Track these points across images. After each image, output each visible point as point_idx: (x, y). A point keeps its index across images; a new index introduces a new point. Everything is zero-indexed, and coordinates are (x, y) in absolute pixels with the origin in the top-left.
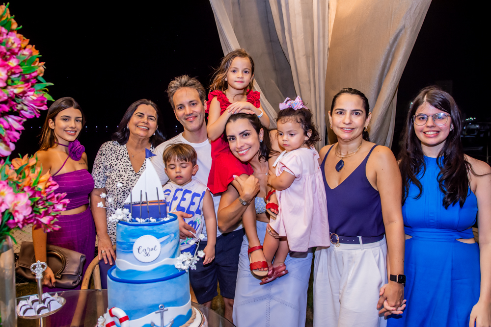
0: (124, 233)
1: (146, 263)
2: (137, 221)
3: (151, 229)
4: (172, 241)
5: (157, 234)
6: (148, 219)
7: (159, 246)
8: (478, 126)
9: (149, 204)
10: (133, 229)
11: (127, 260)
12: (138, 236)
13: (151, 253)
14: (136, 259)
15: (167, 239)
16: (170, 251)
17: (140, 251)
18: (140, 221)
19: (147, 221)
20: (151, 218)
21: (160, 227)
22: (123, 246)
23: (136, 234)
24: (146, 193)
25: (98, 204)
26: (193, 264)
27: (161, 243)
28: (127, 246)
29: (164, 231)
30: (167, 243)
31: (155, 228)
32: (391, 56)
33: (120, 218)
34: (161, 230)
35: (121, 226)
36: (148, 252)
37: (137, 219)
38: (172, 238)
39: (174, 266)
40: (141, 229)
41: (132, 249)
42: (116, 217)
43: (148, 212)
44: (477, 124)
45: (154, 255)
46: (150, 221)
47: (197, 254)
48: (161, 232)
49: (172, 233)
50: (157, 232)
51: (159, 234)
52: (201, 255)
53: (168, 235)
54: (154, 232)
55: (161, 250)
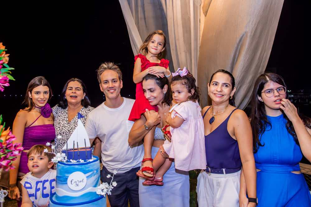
0: (62, 170)
1: (76, 191)
2: (71, 162)
3: (80, 168)
4: (94, 175)
5: (84, 170)
6: (78, 160)
7: (85, 179)
8: (292, 96)
9: (79, 150)
10: (67, 168)
11: (63, 189)
12: (71, 172)
13: (80, 184)
14: (71, 189)
15: (91, 174)
16: (93, 183)
17: (72, 183)
18: (73, 162)
19: (78, 162)
21: (86, 166)
22: (61, 179)
23: (70, 171)
24: (77, 142)
25: (45, 150)
26: (109, 191)
27: (87, 177)
28: (63, 179)
29: (89, 169)
30: (91, 177)
31: (83, 166)
32: (238, 51)
33: (59, 160)
34: (88, 168)
35: (59, 165)
36: (77, 183)
37: (71, 160)
38: (94, 174)
39: (96, 193)
40: (73, 167)
41: (67, 181)
42: (56, 159)
43: (79, 155)
44: (292, 94)
45: (82, 185)
46: (80, 162)
47: (112, 184)
48: (87, 169)
49: (95, 170)
51: (86, 171)
52: (115, 185)
53: (92, 171)
54: (82, 169)
55: (87, 181)
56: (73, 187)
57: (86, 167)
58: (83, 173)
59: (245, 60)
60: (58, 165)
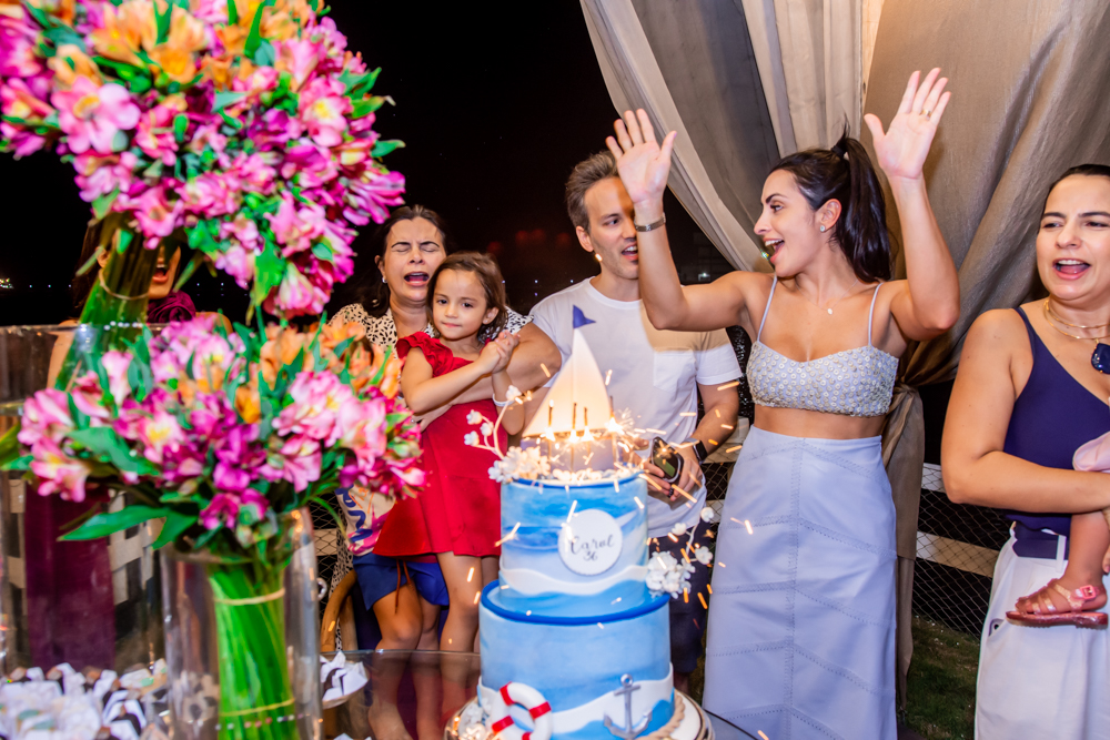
1: (589, 576)
2: (555, 479)
3: (600, 496)
4: (640, 524)
5: (613, 506)
6: (581, 472)
7: (618, 534)
10: (556, 496)
11: (539, 571)
13: (600, 552)
14: (570, 570)
15: (632, 520)
16: (636, 549)
17: (576, 547)
18: (564, 477)
19: (582, 477)
20: (588, 471)
22: (529, 537)
23: (564, 508)
24: (585, 409)
25: (467, 437)
26: (683, 580)
27: (623, 528)
28: (541, 537)
29: (626, 501)
30: (633, 528)
31: (607, 492)
34: (620, 498)
36: (592, 549)
39: (645, 584)
41: (556, 543)
46: (587, 478)
48: (620, 503)
50: (612, 502)
51: (617, 508)
52: (703, 557)
54: (607, 502)
55: (623, 544)
56: (578, 562)
58: (610, 513)
59: (1060, 124)
60: (510, 488)
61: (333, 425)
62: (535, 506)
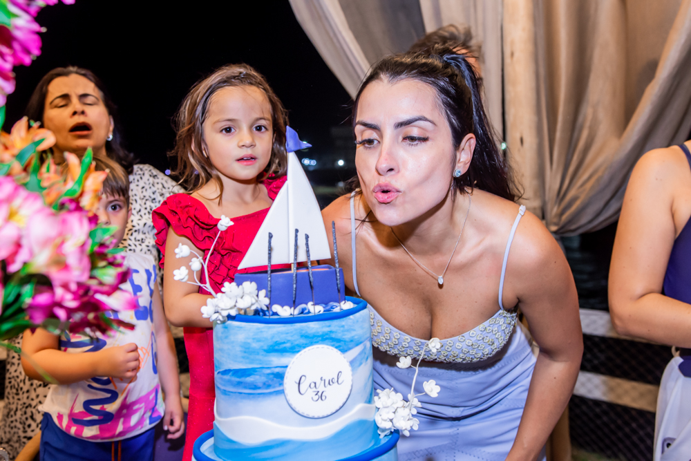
1: (318, 418)
2: (275, 314)
4: (367, 358)
5: (339, 340)
6: (303, 306)
10: (278, 333)
11: (264, 416)
12: (294, 350)
13: (329, 391)
15: (360, 354)
16: (365, 385)
17: (304, 387)
18: (285, 311)
19: (302, 311)
20: (310, 304)
21: (343, 322)
23: (288, 345)
25: (176, 272)
26: (411, 416)
27: (352, 363)
28: (263, 379)
29: (353, 333)
30: (361, 364)
31: (335, 324)
34: (348, 331)
35: (238, 327)
36: (321, 388)
37: (276, 308)
38: (366, 352)
39: (374, 423)
40: (301, 329)
41: (281, 384)
45: (336, 396)
46: (309, 312)
48: (347, 336)
50: (339, 336)
51: (345, 340)
53: (361, 343)
54: (333, 336)
55: (352, 380)
56: (306, 404)
57: (343, 326)
58: (338, 348)
60: (225, 327)
61: (18, 245)
62: (255, 345)
